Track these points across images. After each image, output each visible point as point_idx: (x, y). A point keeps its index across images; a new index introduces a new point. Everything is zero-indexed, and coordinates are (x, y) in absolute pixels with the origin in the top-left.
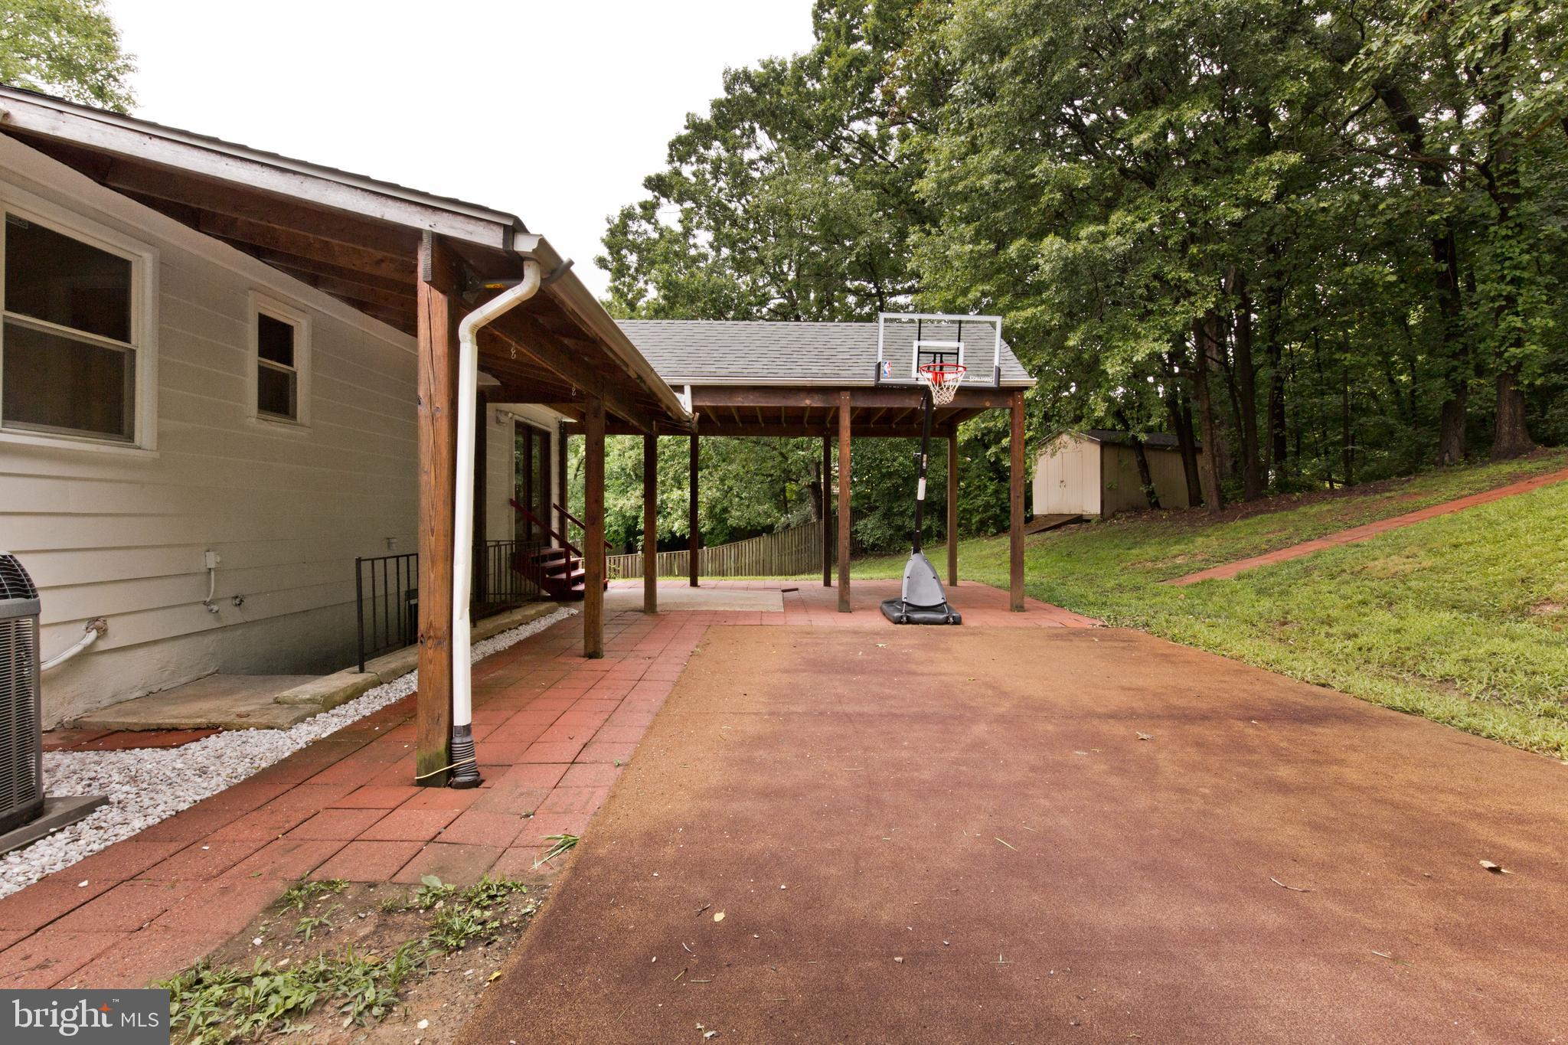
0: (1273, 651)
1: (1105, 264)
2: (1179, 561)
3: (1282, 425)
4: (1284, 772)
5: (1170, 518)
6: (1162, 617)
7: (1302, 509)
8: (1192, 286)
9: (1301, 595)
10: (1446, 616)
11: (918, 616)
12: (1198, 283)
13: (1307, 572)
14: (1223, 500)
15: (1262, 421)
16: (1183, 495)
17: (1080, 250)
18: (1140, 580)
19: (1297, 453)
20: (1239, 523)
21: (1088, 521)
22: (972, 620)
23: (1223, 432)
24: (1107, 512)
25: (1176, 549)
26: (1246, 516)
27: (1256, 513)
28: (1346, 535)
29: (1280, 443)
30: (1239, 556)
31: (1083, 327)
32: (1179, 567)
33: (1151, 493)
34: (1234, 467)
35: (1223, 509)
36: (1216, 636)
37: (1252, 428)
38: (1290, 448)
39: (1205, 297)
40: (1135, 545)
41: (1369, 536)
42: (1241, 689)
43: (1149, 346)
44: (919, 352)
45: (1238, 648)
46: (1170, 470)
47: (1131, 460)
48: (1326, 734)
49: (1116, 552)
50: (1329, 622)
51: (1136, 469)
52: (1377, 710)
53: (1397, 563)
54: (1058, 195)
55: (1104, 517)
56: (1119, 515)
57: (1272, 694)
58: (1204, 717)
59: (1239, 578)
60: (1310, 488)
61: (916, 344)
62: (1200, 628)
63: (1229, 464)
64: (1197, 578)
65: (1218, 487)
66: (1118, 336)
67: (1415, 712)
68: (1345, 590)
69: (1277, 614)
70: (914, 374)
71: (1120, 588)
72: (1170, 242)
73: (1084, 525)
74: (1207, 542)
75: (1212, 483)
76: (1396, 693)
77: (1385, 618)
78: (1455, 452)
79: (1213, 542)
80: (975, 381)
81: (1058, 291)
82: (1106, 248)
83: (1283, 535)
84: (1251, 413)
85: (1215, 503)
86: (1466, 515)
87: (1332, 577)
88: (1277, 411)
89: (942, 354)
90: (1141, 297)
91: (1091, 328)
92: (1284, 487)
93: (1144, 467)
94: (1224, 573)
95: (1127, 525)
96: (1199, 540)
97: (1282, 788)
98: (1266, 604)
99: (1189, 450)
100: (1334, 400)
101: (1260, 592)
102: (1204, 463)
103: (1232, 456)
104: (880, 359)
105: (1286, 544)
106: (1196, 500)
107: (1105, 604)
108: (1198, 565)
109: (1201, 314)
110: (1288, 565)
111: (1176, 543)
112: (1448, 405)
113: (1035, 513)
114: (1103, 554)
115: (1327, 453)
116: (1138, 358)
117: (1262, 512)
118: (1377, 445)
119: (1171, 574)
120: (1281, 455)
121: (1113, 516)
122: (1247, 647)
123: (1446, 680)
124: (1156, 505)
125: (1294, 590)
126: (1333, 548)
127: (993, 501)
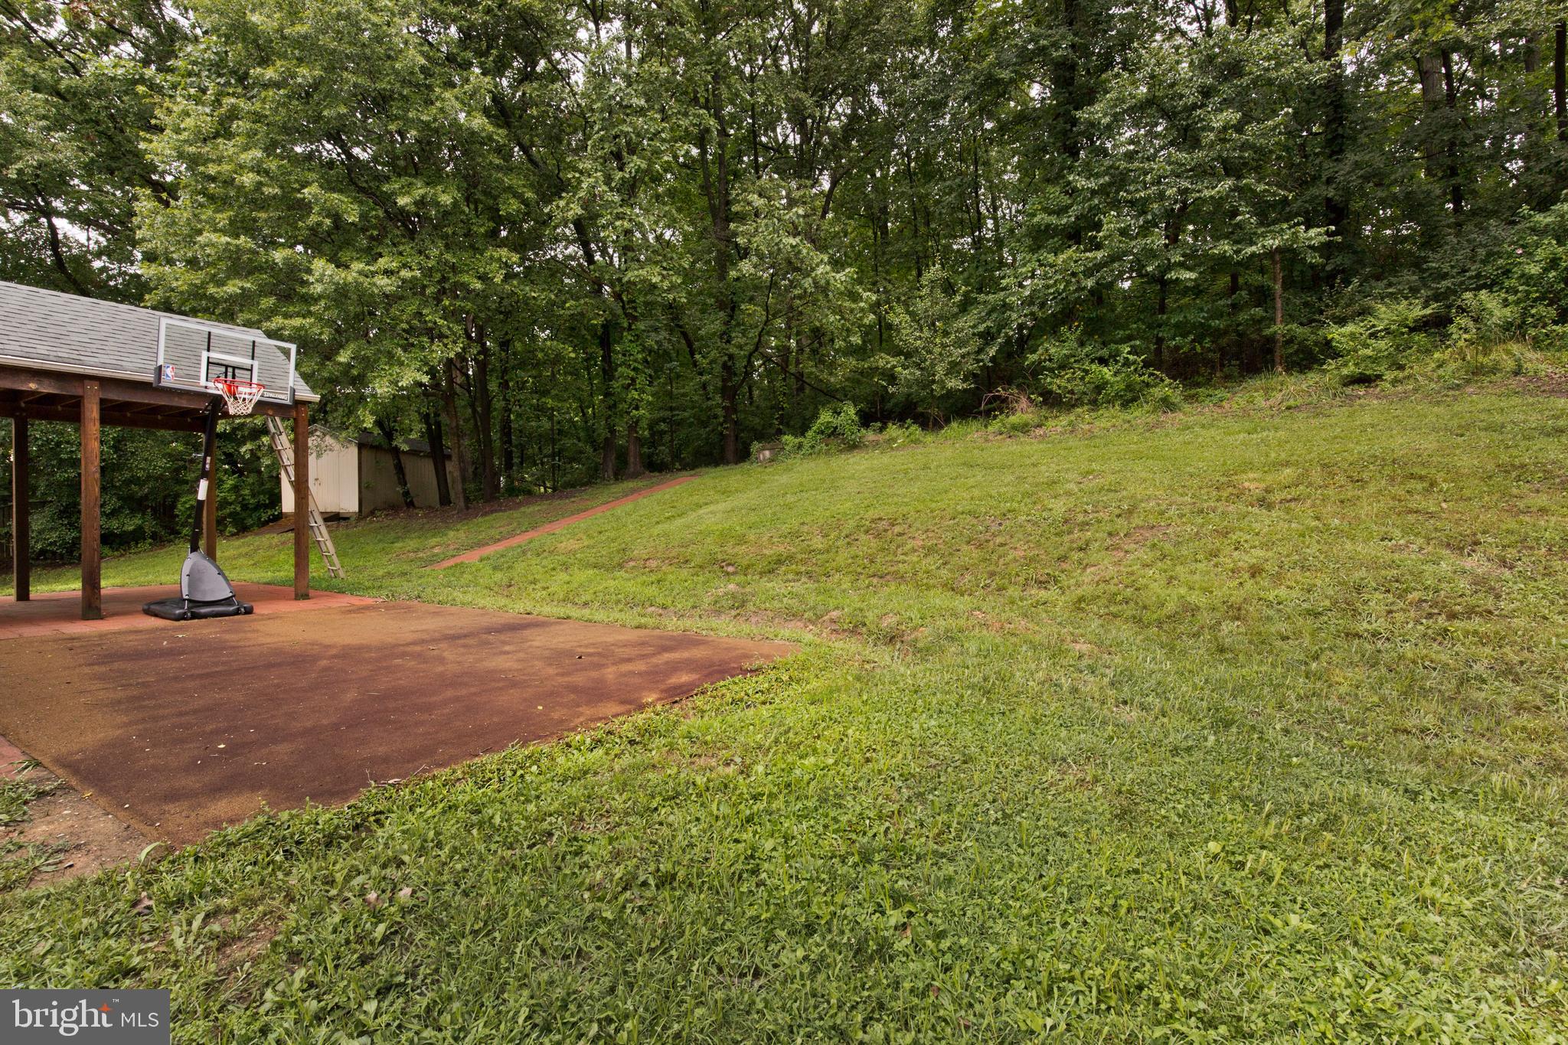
0: (502, 601)
1: (372, 295)
2: (436, 550)
3: (510, 442)
4: (507, 648)
5: (425, 516)
6: (429, 590)
7: (523, 509)
8: (445, 331)
9: (520, 567)
10: (591, 572)
11: (204, 610)
12: (449, 328)
13: (524, 553)
14: (467, 500)
15: (495, 435)
16: (434, 496)
17: (350, 279)
18: (406, 567)
19: (521, 463)
20: (480, 519)
21: (346, 519)
22: (261, 609)
23: (466, 442)
24: (365, 511)
25: (433, 541)
26: (485, 514)
27: (492, 512)
28: (547, 527)
29: (509, 456)
30: (481, 544)
31: (352, 346)
32: (436, 555)
33: (406, 494)
34: (475, 473)
35: (468, 508)
36: (469, 598)
37: (489, 441)
38: (516, 460)
39: (455, 342)
40: (397, 539)
41: (561, 528)
42: (485, 621)
43: (411, 376)
44: (209, 363)
45: (482, 602)
46: (423, 472)
47: (388, 462)
48: (527, 633)
49: (381, 546)
50: (534, 582)
51: (392, 470)
52: (552, 619)
53: (573, 544)
54: (328, 221)
55: (362, 515)
56: (378, 513)
57: (502, 621)
58: (465, 636)
59: (481, 560)
60: (529, 493)
61: (205, 355)
62: (458, 595)
63: (471, 470)
64: (452, 562)
65: (464, 490)
66: (384, 360)
67: (568, 618)
68: (545, 562)
69: (505, 581)
70: (203, 382)
71: (389, 575)
72: (428, 291)
73: (343, 523)
74: (457, 535)
75: (460, 487)
76: (562, 611)
77: (563, 576)
78: (610, 472)
79: (462, 534)
80: (270, 395)
81: (327, 308)
82: (375, 284)
83: (510, 528)
84: (487, 431)
85: (462, 504)
86: (608, 513)
87: (538, 555)
88: (506, 430)
89: (234, 368)
90: (404, 330)
91: (360, 349)
92: (512, 491)
93: (400, 470)
94: (471, 558)
95: (387, 522)
96: (451, 534)
97: (508, 653)
98: (499, 576)
99: (439, 456)
100: (546, 424)
101: (495, 568)
102: (451, 467)
103: (473, 463)
104: (161, 362)
105: (512, 535)
106: (445, 500)
107: (380, 587)
108: (451, 553)
109: (452, 355)
110: (513, 549)
111: (433, 536)
112: (606, 439)
113: (284, 510)
114: (369, 548)
115: (542, 464)
116: (403, 383)
117: (496, 511)
118: (572, 460)
119: (432, 561)
120: (509, 465)
121: (372, 513)
122: (488, 602)
123: (586, 604)
124: (411, 504)
125: (516, 565)
126: (539, 537)
127: (232, 498)
